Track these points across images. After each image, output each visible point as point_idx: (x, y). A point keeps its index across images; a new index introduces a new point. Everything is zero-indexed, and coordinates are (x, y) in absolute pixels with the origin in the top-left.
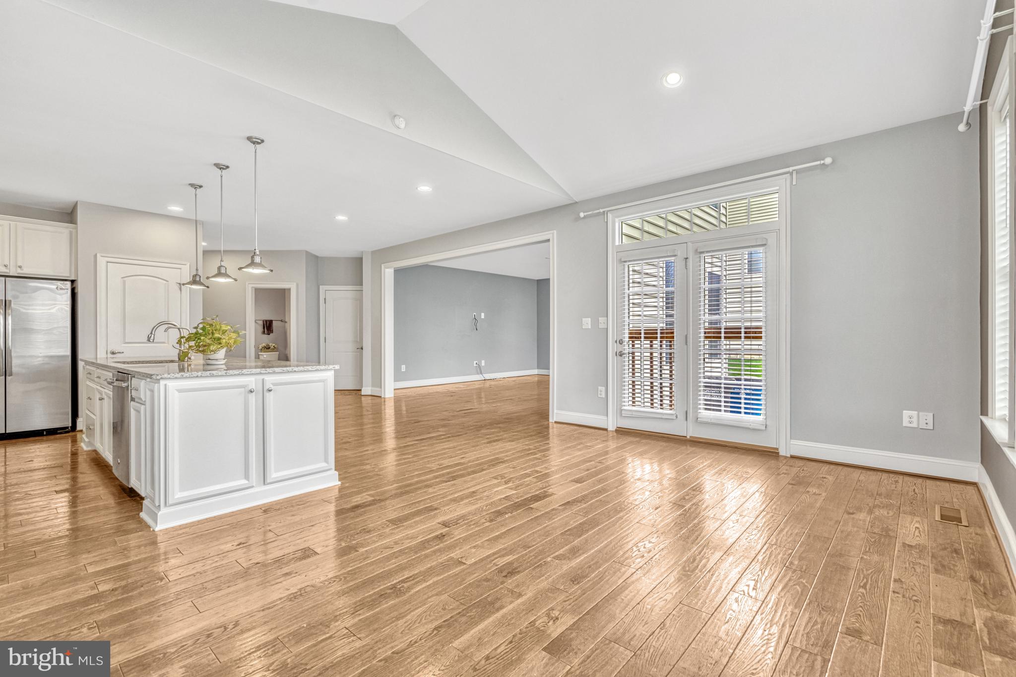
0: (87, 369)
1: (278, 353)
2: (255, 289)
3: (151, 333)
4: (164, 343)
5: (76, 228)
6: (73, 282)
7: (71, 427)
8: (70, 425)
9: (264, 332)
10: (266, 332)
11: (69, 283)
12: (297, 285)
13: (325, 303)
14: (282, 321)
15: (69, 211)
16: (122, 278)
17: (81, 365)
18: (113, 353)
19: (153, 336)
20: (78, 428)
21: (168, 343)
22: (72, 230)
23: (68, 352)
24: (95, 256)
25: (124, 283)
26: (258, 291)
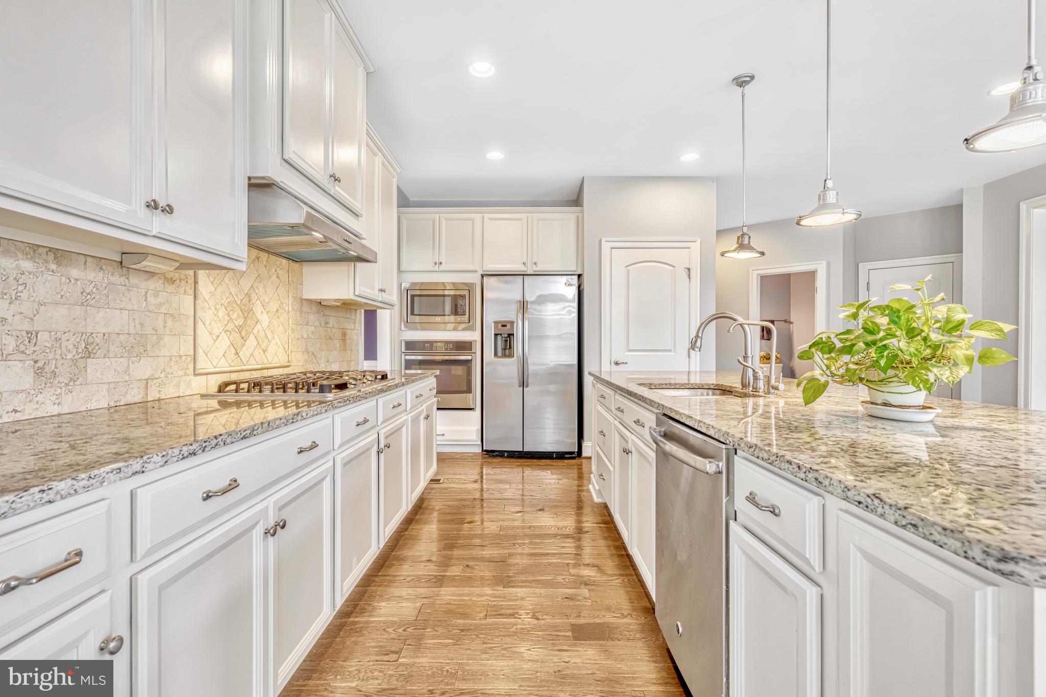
0: (598, 388)
1: (781, 365)
2: (761, 277)
3: (697, 336)
4: (670, 351)
5: (582, 212)
6: (579, 276)
7: (577, 452)
8: (577, 450)
9: (763, 336)
10: (765, 337)
11: (576, 278)
12: (828, 265)
13: (868, 290)
14: (785, 321)
15: (575, 197)
16: (626, 267)
17: (588, 380)
18: (617, 364)
19: (699, 340)
20: (584, 454)
21: (675, 352)
22: (578, 214)
23: (575, 362)
24: (600, 241)
25: (628, 272)
26: (764, 279)
